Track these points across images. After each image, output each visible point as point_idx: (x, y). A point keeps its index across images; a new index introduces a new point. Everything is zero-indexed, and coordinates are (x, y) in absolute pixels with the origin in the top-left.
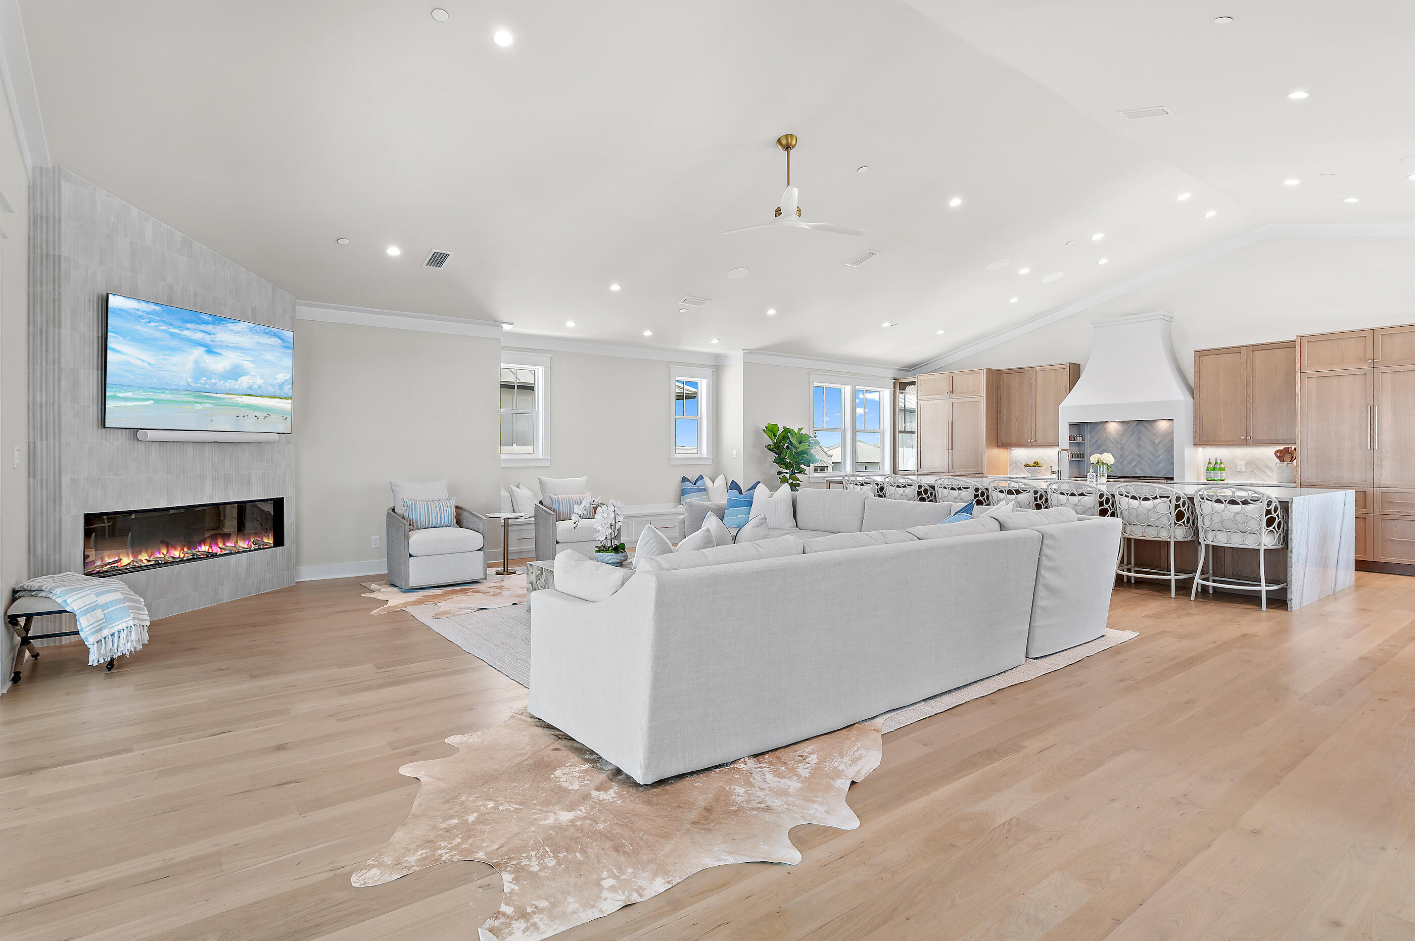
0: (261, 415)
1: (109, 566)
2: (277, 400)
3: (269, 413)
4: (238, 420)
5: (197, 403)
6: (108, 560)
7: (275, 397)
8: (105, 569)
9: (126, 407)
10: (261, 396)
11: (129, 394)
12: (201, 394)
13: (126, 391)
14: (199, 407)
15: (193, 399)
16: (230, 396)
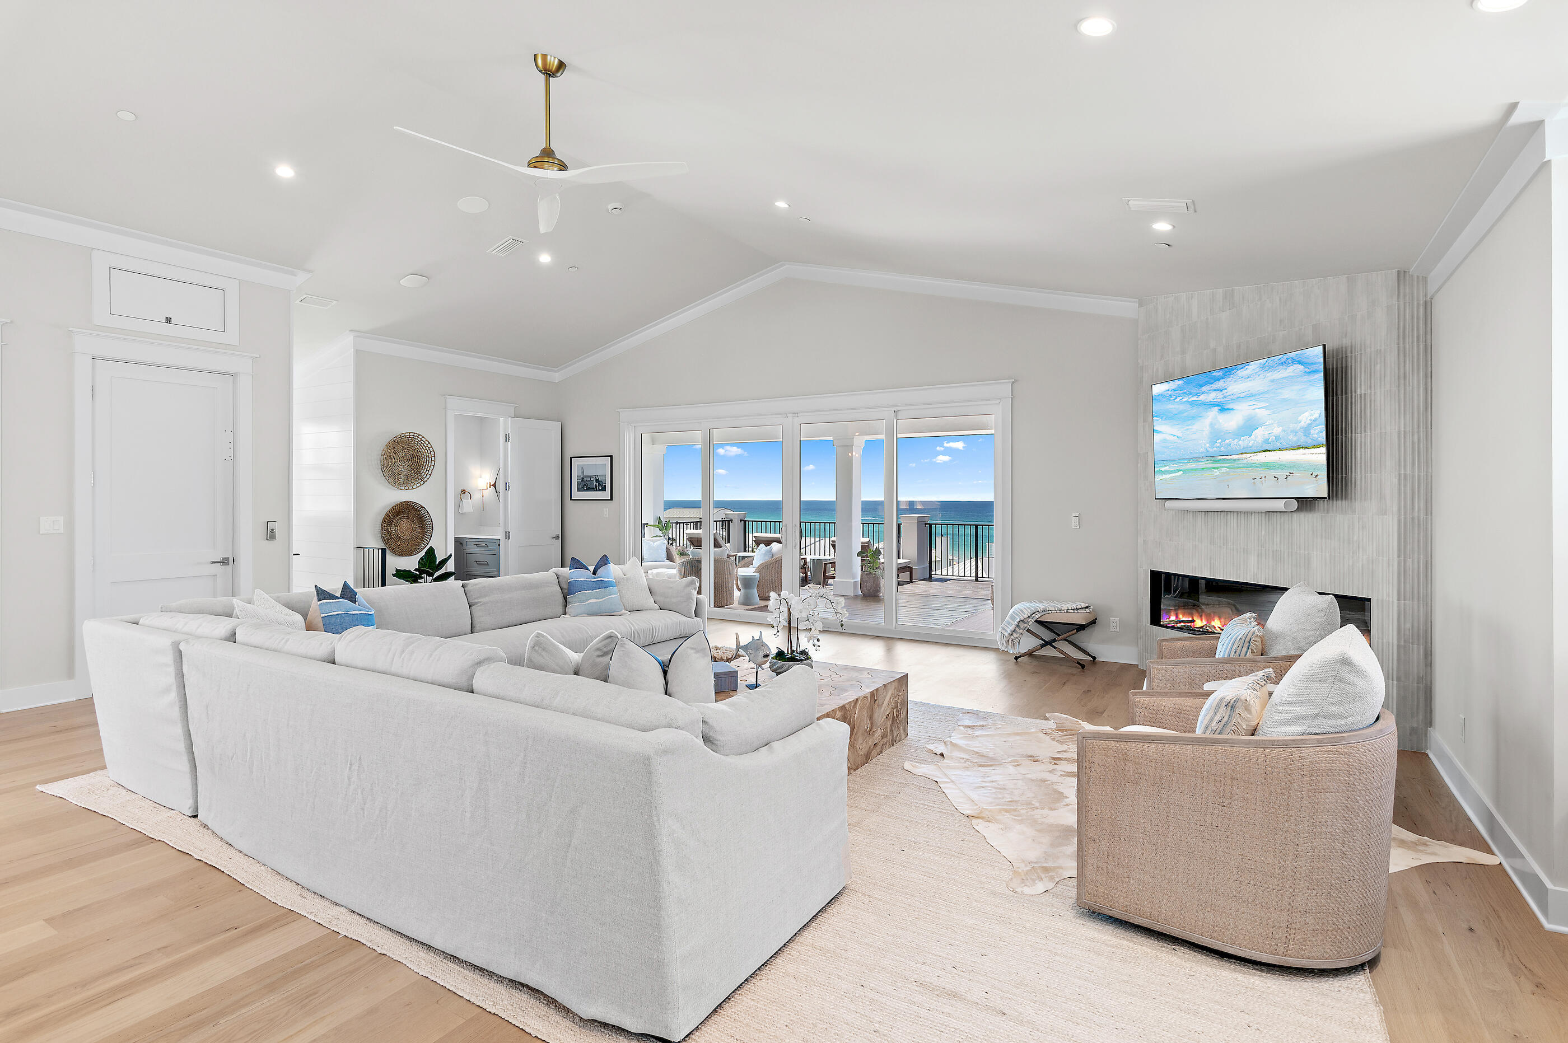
0: (1282, 474)
1: (1182, 624)
2: (1302, 451)
3: (1291, 470)
4: (1254, 483)
5: (1214, 468)
6: (1181, 617)
7: (1298, 448)
8: (1179, 625)
9: (1166, 479)
10: (1280, 449)
11: (1167, 468)
12: (1216, 458)
13: (1166, 465)
14: (1217, 472)
15: (1210, 465)
16: (1244, 456)
